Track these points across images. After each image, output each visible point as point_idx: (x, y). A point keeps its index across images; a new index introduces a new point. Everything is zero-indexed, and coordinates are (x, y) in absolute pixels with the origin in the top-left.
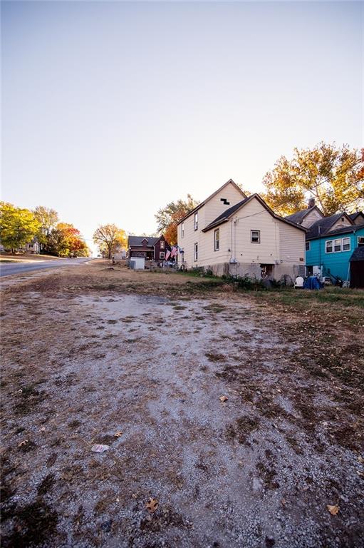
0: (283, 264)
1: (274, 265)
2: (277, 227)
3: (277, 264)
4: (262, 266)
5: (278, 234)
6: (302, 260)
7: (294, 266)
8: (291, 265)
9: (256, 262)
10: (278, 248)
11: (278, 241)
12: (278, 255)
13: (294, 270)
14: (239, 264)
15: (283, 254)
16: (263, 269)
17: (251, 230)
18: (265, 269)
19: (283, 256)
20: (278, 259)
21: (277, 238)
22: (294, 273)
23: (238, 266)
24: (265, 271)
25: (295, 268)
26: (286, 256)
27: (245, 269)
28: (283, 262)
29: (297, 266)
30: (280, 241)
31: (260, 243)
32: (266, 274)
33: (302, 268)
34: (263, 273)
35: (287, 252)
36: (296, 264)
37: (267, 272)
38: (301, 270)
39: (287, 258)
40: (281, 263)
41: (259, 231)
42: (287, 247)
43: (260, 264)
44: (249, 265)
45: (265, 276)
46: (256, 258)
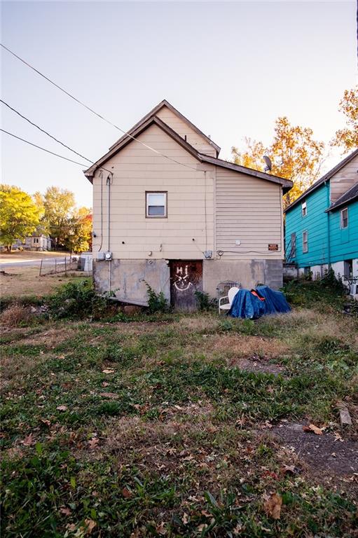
0: (226, 258)
1: (201, 261)
2: (211, 182)
3: (209, 259)
4: (173, 264)
5: (210, 196)
6: (273, 248)
7: (254, 263)
8: (247, 259)
9: (158, 256)
10: (211, 225)
11: (211, 211)
12: (211, 240)
13: (253, 272)
14: (119, 262)
15: (224, 238)
16: (181, 270)
17: (147, 192)
18: (186, 269)
19: (225, 242)
20: (211, 248)
21: (210, 204)
22: (253, 277)
23: (116, 266)
24: (186, 273)
25: (256, 267)
26: (231, 242)
27: (132, 272)
28: (225, 254)
29: (262, 263)
30: (218, 210)
31: (167, 217)
32: (188, 280)
33: (275, 266)
34: (181, 278)
35: (233, 233)
36: (258, 258)
37: (190, 276)
38: (273, 271)
39: (234, 246)
40: (219, 257)
41: (166, 192)
42: (236, 222)
43: (166, 260)
44: (140, 265)
45: (186, 284)
46: (156, 248)
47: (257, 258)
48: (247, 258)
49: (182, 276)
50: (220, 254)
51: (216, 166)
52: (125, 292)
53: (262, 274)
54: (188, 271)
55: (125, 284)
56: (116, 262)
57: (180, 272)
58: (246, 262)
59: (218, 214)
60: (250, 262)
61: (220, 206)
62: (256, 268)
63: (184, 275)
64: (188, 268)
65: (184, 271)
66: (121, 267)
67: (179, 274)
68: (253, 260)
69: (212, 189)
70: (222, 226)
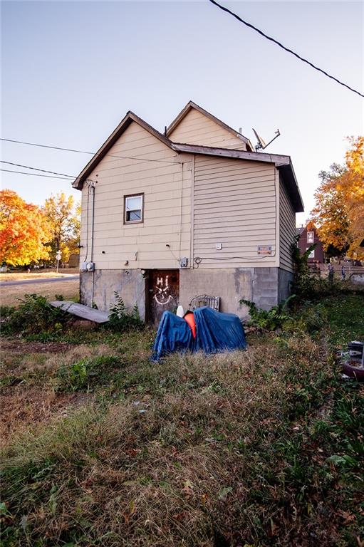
0: (204, 267)
1: (177, 270)
2: (188, 175)
3: (185, 267)
4: (151, 276)
5: (188, 192)
7: (238, 272)
9: (133, 265)
10: (187, 227)
11: (188, 210)
12: (187, 245)
13: (237, 284)
14: (100, 272)
15: (203, 241)
16: (161, 281)
17: (125, 197)
18: (167, 280)
19: (203, 246)
20: (187, 255)
21: (187, 201)
22: (237, 291)
23: (98, 277)
24: (167, 285)
25: (241, 276)
26: (211, 246)
27: (112, 283)
28: (203, 261)
29: (249, 272)
30: (196, 207)
31: (143, 222)
32: (169, 292)
33: (266, 276)
34: (161, 290)
35: (214, 235)
36: (245, 266)
37: (171, 288)
38: (263, 283)
39: (214, 251)
40: (196, 266)
41: (142, 194)
42: (217, 220)
43: (142, 269)
44: (119, 274)
45: (166, 297)
46: (131, 257)
47: (243, 265)
48: (230, 266)
49: (162, 288)
50: (198, 261)
51: (195, 154)
52: (105, 304)
53: (248, 287)
54: (168, 282)
55: (105, 296)
56: (98, 272)
57: (160, 283)
58: (228, 271)
59: (197, 212)
60: (234, 271)
61: (198, 202)
62: (241, 280)
63: (164, 287)
64: (169, 279)
65: (164, 282)
66: (103, 278)
67: (159, 286)
68: (237, 269)
69: (189, 183)
70: (200, 226)
